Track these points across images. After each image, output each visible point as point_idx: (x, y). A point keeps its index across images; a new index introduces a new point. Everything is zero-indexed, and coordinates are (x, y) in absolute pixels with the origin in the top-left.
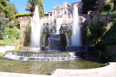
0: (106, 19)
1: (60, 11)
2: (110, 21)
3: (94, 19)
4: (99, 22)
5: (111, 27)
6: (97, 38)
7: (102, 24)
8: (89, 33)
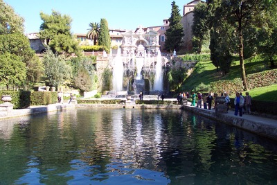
0: (188, 65)
1: (133, 39)
2: (190, 68)
3: (176, 64)
4: (180, 68)
5: (192, 74)
6: (178, 84)
7: (183, 70)
8: (171, 78)
